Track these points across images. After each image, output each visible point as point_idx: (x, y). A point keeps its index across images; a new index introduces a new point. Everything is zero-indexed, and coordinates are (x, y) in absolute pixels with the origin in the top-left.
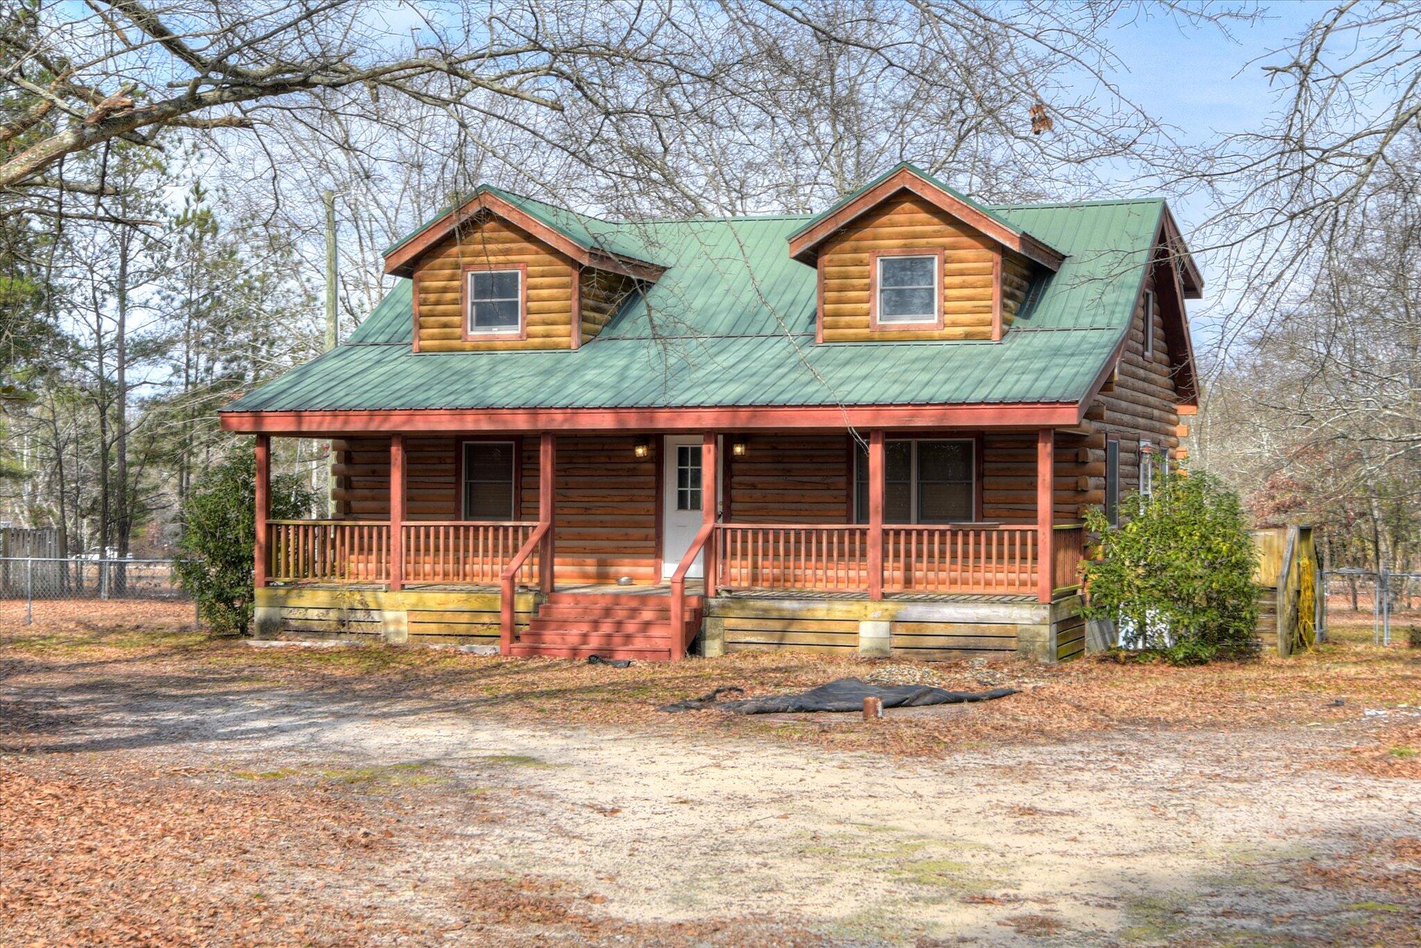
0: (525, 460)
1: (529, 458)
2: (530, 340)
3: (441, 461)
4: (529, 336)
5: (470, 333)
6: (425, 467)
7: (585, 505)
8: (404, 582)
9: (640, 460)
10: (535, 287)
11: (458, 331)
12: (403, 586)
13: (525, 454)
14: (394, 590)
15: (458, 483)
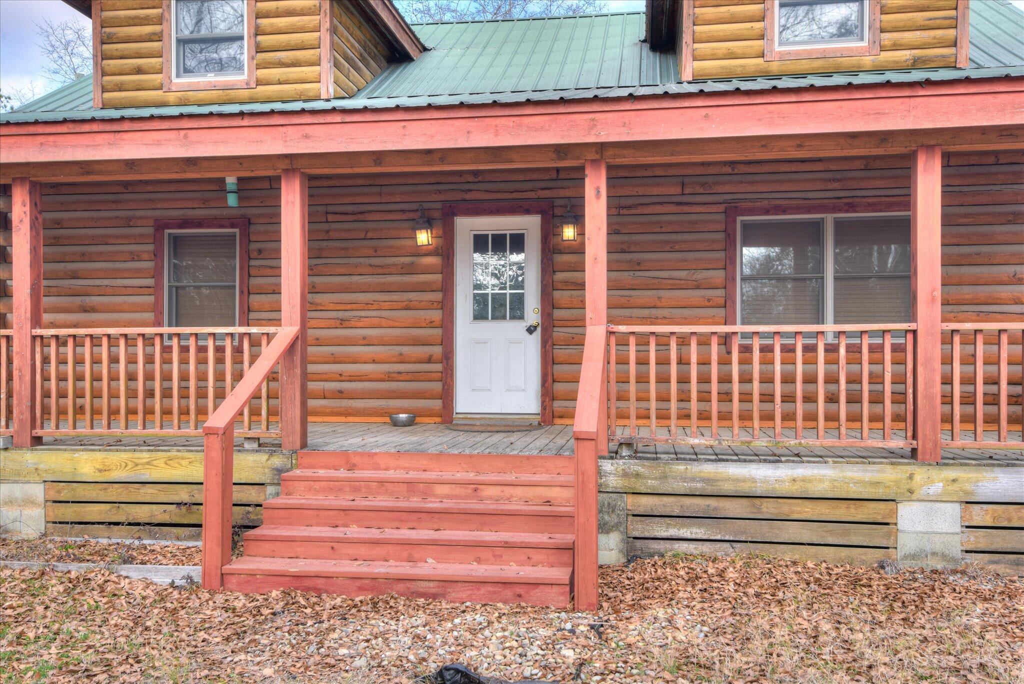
0: (254, 254)
1: (260, 251)
2: (260, 88)
3: (134, 257)
4: (259, 83)
5: (175, 80)
6: (110, 265)
7: (340, 314)
8: (38, 432)
9: (419, 252)
10: (267, 15)
11: (157, 78)
12: (37, 441)
13: (253, 246)
14: (20, 447)
15: (158, 287)
